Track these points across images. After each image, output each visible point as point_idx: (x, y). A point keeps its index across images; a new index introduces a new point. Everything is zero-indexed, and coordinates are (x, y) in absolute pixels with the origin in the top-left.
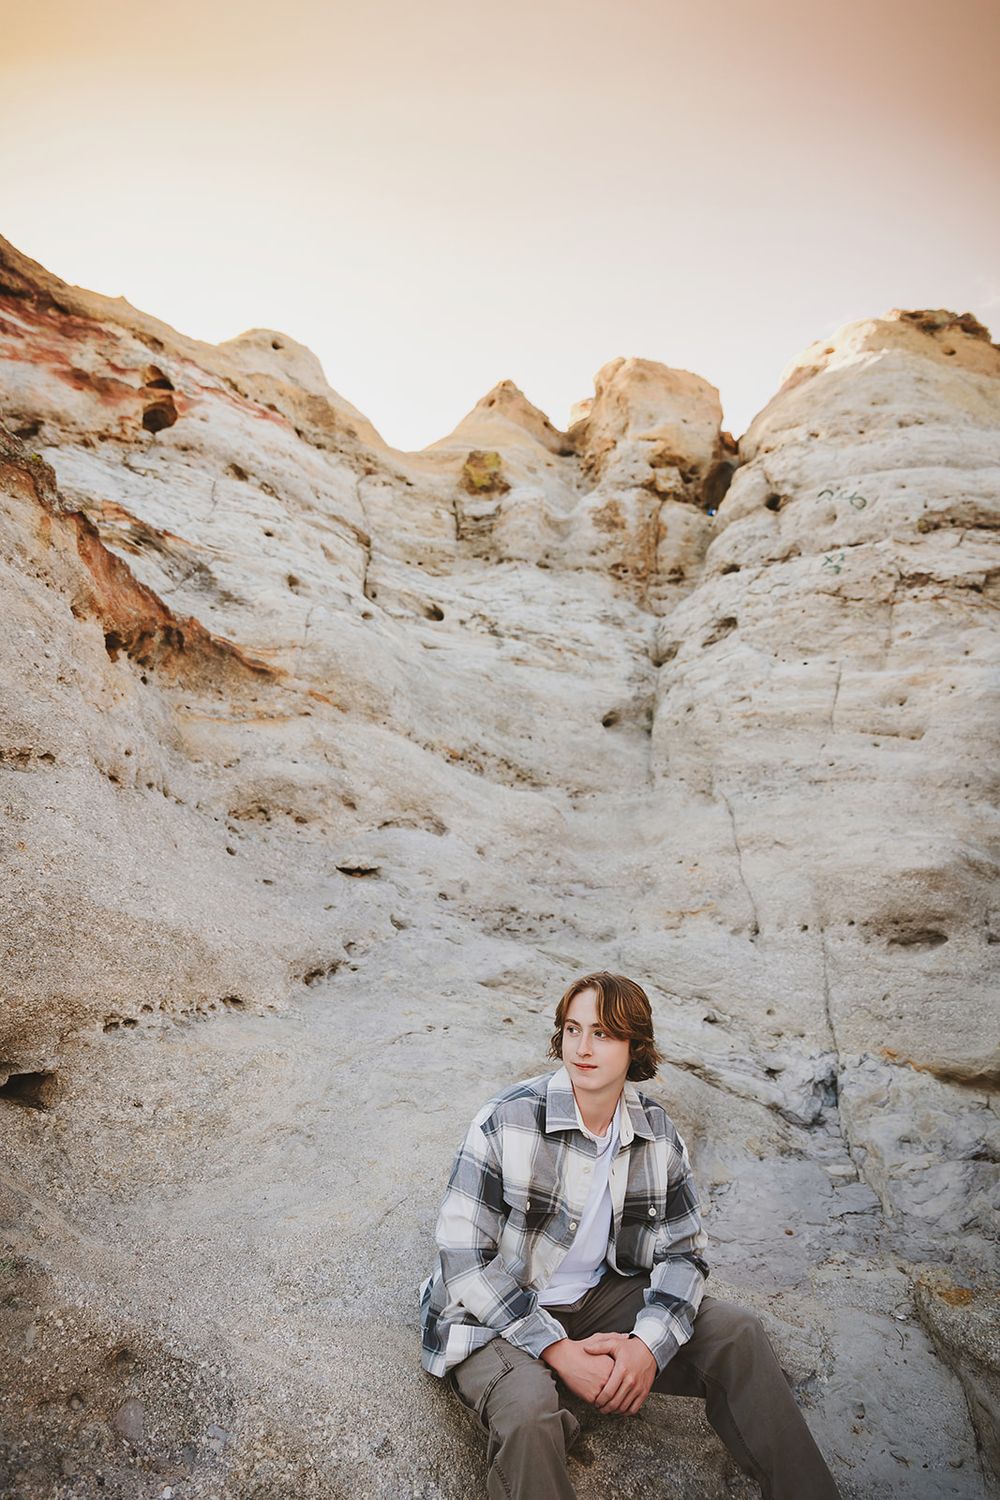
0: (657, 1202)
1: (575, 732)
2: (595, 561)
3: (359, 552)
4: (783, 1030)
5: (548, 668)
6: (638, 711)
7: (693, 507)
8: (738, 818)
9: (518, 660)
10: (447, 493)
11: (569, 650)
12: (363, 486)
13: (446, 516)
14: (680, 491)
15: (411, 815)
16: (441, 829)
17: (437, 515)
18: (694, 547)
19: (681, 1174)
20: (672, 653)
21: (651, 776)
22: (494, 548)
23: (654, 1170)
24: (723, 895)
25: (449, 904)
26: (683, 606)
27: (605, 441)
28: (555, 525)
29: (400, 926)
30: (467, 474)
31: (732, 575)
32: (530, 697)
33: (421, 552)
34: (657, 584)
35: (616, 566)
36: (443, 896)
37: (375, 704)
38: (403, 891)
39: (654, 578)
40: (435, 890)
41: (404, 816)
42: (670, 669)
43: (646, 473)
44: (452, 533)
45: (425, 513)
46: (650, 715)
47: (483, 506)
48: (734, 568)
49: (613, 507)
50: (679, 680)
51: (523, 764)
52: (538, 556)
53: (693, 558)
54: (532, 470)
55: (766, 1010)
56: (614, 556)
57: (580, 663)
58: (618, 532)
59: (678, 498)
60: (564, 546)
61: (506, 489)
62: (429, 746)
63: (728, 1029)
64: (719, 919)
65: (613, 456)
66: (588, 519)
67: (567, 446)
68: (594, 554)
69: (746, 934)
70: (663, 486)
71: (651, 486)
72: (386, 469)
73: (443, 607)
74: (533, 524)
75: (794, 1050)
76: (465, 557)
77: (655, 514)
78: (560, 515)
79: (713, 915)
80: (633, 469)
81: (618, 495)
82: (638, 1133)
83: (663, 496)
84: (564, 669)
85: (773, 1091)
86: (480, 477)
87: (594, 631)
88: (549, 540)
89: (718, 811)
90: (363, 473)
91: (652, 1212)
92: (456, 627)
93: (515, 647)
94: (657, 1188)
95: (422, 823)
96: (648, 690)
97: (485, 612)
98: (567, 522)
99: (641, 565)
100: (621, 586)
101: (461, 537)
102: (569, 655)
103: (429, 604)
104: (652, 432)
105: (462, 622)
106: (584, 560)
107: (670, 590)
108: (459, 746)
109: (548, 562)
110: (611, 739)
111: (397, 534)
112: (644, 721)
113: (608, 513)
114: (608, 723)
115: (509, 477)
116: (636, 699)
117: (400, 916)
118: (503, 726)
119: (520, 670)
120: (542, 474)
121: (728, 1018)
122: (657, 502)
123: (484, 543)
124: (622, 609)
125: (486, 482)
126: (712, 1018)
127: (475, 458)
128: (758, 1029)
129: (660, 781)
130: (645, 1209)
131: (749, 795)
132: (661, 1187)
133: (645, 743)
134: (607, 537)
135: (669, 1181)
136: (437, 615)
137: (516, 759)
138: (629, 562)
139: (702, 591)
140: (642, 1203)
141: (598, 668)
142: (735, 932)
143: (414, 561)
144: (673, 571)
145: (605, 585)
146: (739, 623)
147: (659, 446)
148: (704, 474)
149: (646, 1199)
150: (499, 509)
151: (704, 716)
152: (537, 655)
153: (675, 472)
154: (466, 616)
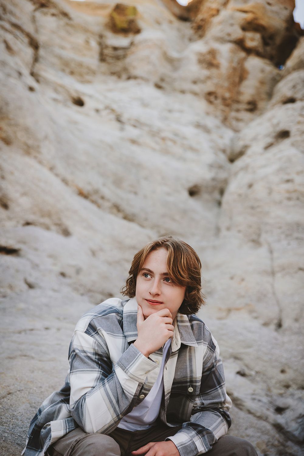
0: (194, 384)
1: (168, 194)
2: (196, 88)
3: (29, 52)
4: (291, 383)
5: (154, 150)
6: (214, 188)
7: (267, 61)
8: (276, 255)
9: (133, 142)
10: (97, 29)
11: (171, 140)
12: (38, 14)
13: (94, 44)
14: (261, 50)
15: (46, 221)
16: (66, 233)
17: (87, 42)
18: (266, 88)
19: (213, 363)
20: (241, 154)
21: (218, 230)
22: (125, 69)
23: (193, 363)
24: (259, 300)
25: (66, 280)
26: (254, 124)
27: (212, 9)
28: (170, 61)
29: (31, 286)
30: (112, 18)
31: (290, 106)
32: (139, 166)
33: (73, 65)
34: (238, 110)
35: (210, 94)
36: (63, 275)
37: (30, 142)
38: (35, 266)
39: (235, 106)
40: (57, 269)
41: (42, 220)
42: (239, 163)
43: (238, 33)
44: (96, 56)
45: (79, 39)
46: (222, 192)
47: (122, 41)
48: (292, 100)
49: (213, 53)
50: (245, 168)
51: (129, 210)
52: (155, 79)
53: (264, 96)
54: (158, 23)
55: (279, 369)
56: (209, 87)
57: (177, 150)
58: (214, 71)
59: (258, 54)
60: (175, 75)
61: (138, 31)
62: (65, 181)
63: (253, 380)
64: (255, 315)
65: (216, 20)
66: (194, 59)
67: (185, 15)
68: (195, 82)
69: (273, 327)
70: (250, 44)
71: (240, 43)
72: (55, 6)
73: (85, 99)
74: (155, 56)
75: (296, 396)
76: (104, 74)
77: (241, 62)
78: (174, 54)
79: (251, 312)
80: (229, 30)
81: (216, 46)
82: (184, 343)
83: (249, 51)
84: (166, 152)
85: (281, 419)
86: (121, 21)
87: (190, 131)
88: (165, 69)
89: (263, 251)
90: (37, 6)
91: (191, 390)
92: (93, 113)
93: (133, 132)
94: (194, 376)
95: (53, 228)
96: (222, 175)
97: (115, 106)
98: (179, 60)
99: (227, 95)
100: (211, 108)
101: (103, 58)
102: (169, 143)
103: (75, 95)
104: (246, 7)
105: (97, 111)
106: (188, 86)
107: (246, 115)
108: (87, 188)
109: (163, 85)
110: (192, 202)
111: (57, 51)
112: (217, 195)
113: (208, 57)
114: (193, 192)
115: (141, 24)
116: (214, 179)
117: (31, 280)
118: (118, 182)
119: (134, 148)
120: (165, 26)
121: (253, 373)
122: (243, 54)
123: (119, 66)
124: (211, 122)
125: (125, 25)
126: (242, 372)
127: (119, 9)
128: (274, 381)
129: (224, 232)
130: (187, 388)
131: (284, 243)
132: (198, 374)
133: (216, 210)
134: (206, 72)
135: (203, 369)
136: (79, 103)
137: (124, 205)
138: (220, 92)
139: (268, 115)
140: (184, 385)
141: (189, 155)
142: (266, 324)
143: (68, 70)
144: (249, 103)
145: (201, 105)
146: (292, 134)
147: (249, 16)
148: (278, 40)
149: (186, 382)
150: (132, 44)
151: (260, 190)
152: (147, 140)
153: (258, 36)
154: (100, 107)
